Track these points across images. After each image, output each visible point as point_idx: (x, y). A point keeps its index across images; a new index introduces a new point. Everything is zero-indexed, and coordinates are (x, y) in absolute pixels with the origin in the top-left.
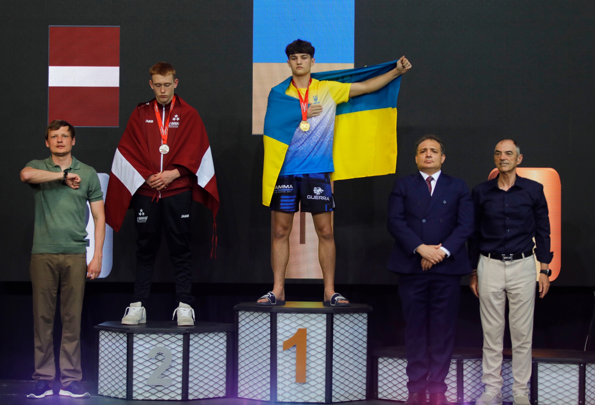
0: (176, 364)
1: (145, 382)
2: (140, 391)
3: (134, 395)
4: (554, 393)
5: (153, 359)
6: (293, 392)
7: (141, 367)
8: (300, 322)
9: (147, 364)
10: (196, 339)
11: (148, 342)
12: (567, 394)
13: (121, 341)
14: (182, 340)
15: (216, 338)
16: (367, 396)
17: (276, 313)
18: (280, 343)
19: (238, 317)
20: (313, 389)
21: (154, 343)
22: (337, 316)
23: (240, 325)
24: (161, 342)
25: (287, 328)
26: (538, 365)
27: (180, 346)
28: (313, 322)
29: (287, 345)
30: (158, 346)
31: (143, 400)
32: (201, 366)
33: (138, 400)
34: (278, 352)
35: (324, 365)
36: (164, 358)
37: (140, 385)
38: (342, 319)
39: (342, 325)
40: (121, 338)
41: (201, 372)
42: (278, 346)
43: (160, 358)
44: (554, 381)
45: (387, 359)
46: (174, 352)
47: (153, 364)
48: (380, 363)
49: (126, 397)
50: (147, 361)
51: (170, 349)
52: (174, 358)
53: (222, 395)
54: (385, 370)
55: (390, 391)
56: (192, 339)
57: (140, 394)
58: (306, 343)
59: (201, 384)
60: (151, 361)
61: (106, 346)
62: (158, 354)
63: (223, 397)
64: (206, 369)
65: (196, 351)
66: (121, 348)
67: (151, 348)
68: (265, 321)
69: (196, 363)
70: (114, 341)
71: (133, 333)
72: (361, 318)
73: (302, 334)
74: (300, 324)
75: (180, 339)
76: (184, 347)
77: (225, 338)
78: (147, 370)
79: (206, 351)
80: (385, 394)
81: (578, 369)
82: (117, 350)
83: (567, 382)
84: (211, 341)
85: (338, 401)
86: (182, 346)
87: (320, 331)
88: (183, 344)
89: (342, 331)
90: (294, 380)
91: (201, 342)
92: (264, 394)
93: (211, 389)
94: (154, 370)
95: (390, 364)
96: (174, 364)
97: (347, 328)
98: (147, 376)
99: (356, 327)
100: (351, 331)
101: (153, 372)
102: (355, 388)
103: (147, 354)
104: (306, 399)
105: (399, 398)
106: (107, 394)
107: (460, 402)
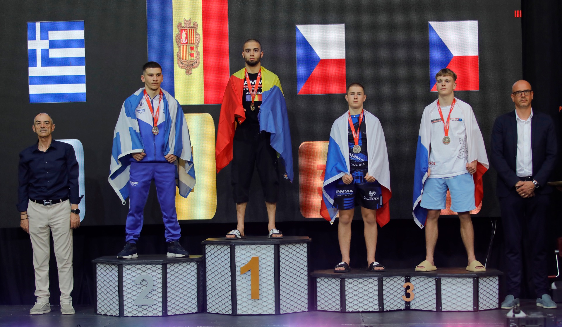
0: (157, 288)
1: (133, 303)
2: (130, 310)
3: (125, 313)
4: (454, 301)
5: (139, 284)
6: (250, 307)
7: (129, 291)
8: (253, 252)
9: (134, 288)
10: (172, 268)
11: (134, 271)
12: (464, 301)
13: (113, 271)
14: (161, 268)
15: (189, 267)
16: (308, 308)
17: (234, 245)
18: (238, 269)
19: (205, 249)
20: (265, 304)
21: (139, 272)
22: (282, 246)
23: (207, 256)
24: (144, 271)
25: (244, 257)
26: (442, 280)
27: (160, 273)
28: (264, 252)
29: (244, 271)
30: (142, 274)
31: (132, 317)
32: (177, 289)
33: (128, 317)
34: (236, 276)
35: (273, 285)
36: (147, 283)
37: (130, 305)
38: (287, 249)
39: (287, 253)
40: (113, 269)
41: (177, 294)
42: (236, 271)
43: (144, 283)
44: (454, 292)
45: (324, 279)
46: (155, 278)
47: (139, 288)
48: (318, 282)
49: (119, 314)
50: (134, 286)
51: (152, 276)
52: (155, 283)
53: (194, 311)
54: (323, 287)
55: (326, 304)
56: (169, 268)
57: (129, 312)
58: (258, 268)
59: (177, 303)
60: (137, 286)
61: (102, 276)
62: (142, 280)
63: (196, 313)
64: (181, 291)
65: (173, 277)
66: (114, 276)
67: (137, 276)
68: (226, 252)
69: (173, 287)
70: (108, 271)
71: (122, 265)
72: (302, 248)
73: (255, 261)
76: (162, 275)
77: (196, 266)
78: (134, 293)
79: (181, 277)
80: (323, 306)
81: (472, 282)
82: (111, 279)
83: (464, 292)
84: (185, 269)
85: (285, 312)
87: (269, 259)
88: (162, 272)
89: (287, 258)
90: (250, 297)
91: (176, 270)
92: (227, 309)
93: (186, 307)
94: (140, 293)
95: (326, 282)
96: (155, 288)
97: (291, 255)
98: (134, 298)
99: (298, 255)
100: (295, 258)
101: (139, 294)
102: (299, 302)
103: (133, 281)
104: (260, 312)
105: (334, 309)
106: (104, 313)
107: (381, 311)
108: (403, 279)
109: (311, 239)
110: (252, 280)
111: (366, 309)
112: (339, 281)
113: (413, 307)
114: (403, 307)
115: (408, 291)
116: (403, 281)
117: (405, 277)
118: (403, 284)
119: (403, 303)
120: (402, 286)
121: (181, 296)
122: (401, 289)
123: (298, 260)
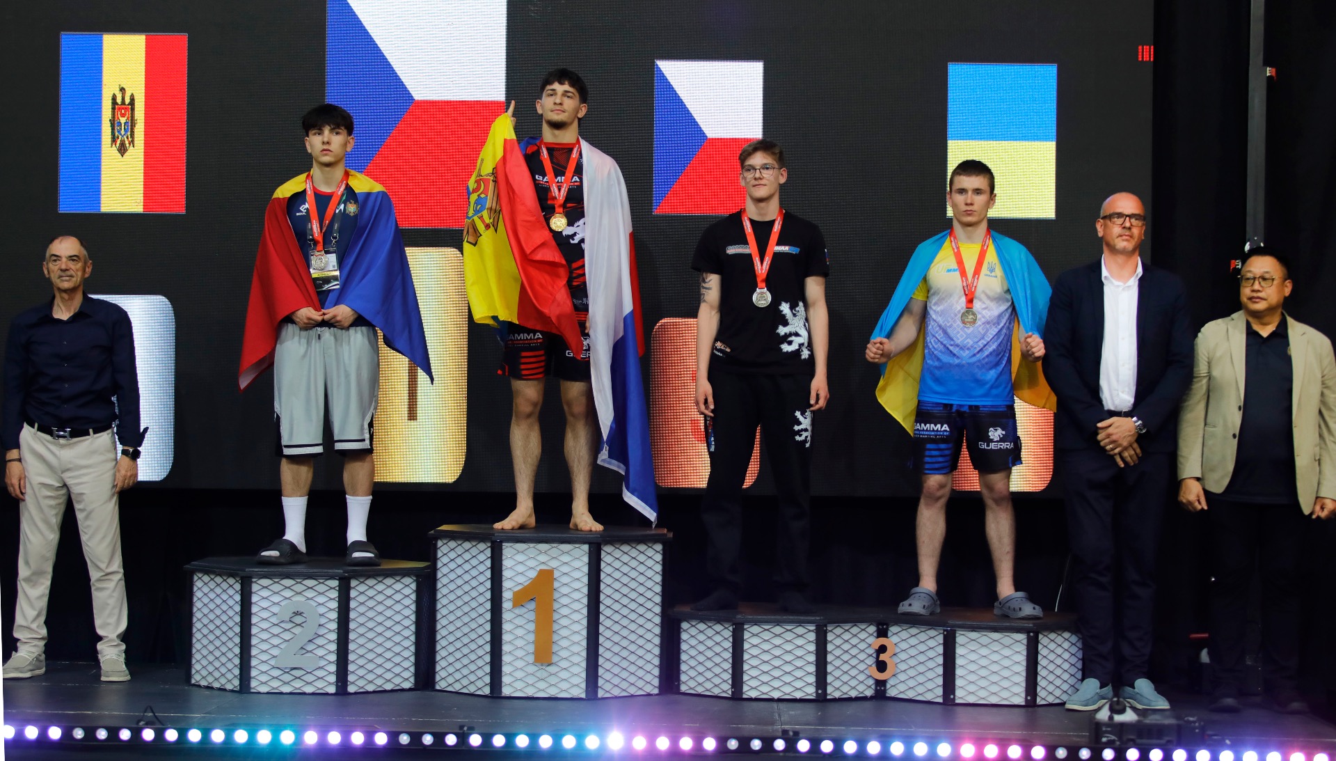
0: (326, 631)
1: (273, 662)
2: (264, 678)
3: (253, 684)
4: (983, 683)
5: (287, 622)
6: (531, 680)
7: (265, 636)
8: (543, 558)
9: (276, 630)
10: (362, 588)
11: (277, 593)
12: (1005, 684)
13: (231, 592)
14: (337, 588)
15: (398, 586)
16: (661, 687)
17: (501, 542)
18: (507, 595)
19: (435, 549)
20: (564, 675)
21: (288, 593)
22: (608, 548)
23: (439, 564)
24: (300, 593)
25: (520, 568)
26: (957, 635)
27: (334, 599)
28: (566, 558)
29: (519, 601)
30: (294, 599)
31: (268, 693)
32: (371, 635)
33: (259, 693)
34: (504, 610)
35: (585, 633)
36: (304, 620)
37: (264, 668)
38: (617, 553)
39: (617, 564)
40: (231, 586)
41: (370, 645)
42: (504, 600)
43: (298, 620)
44: (984, 662)
45: (696, 624)
46: (322, 610)
47: (286, 630)
48: (684, 631)
49: (239, 687)
50: (275, 625)
51: (315, 604)
52: (323, 621)
53: (407, 685)
54: (693, 642)
55: (701, 679)
56: (354, 588)
57: (262, 683)
58: (551, 594)
59: (370, 666)
60: (282, 625)
61: (206, 600)
62: (294, 613)
63: (410, 689)
64: (380, 640)
65: (362, 609)
66: (231, 602)
67: (282, 604)
68: (482, 557)
69: (361, 630)
70: (218, 590)
71: (251, 577)
72: (650, 552)
73: (545, 579)
74: (543, 561)
75: (334, 588)
76: (339, 602)
77: (414, 586)
78: (276, 641)
79: (380, 608)
80: (692, 684)
81: (1025, 642)
82: (224, 607)
83: (1006, 663)
84: (389, 592)
85: (608, 695)
86: (337, 599)
87: (577, 574)
88: (339, 597)
89: (617, 575)
90: (531, 659)
91: (371, 593)
92: (480, 684)
93: (388, 676)
94: (288, 641)
95: (701, 632)
96: (322, 631)
97: (625, 569)
98: (275, 652)
99: (642, 568)
100: (633, 574)
101: (286, 644)
102: (640, 673)
103: (275, 614)
104: (553, 692)
105: (716, 691)
106: (206, 684)
107: (822, 699)
108: (872, 629)
109: (671, 535)
110: (537, 622)
111: (788, 694)
112: (731, 628)
113: (892, 692)
114: (869, 693)
115: (882, 657)
116: (872, 635)
117: (877, 626)
118: (871, 640)
119: (871, 682)
120: (870, 645)
121: (379, 650)
122: (867, 651)
123: (641, 579)
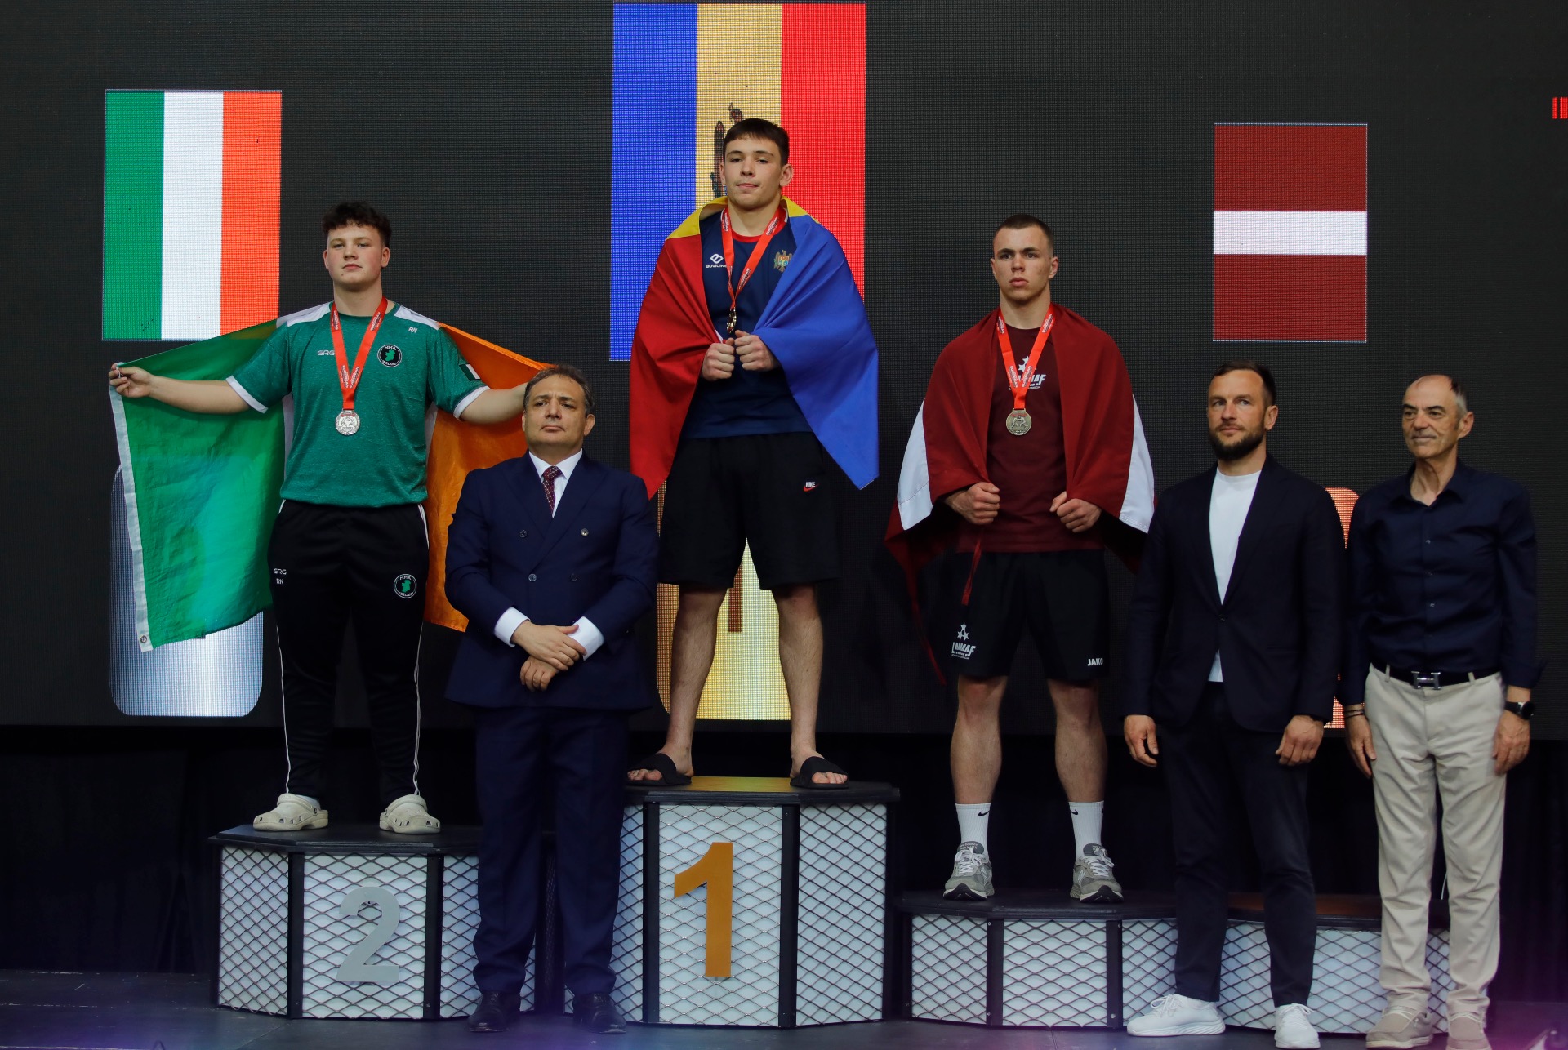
0: (409, 930)
1: (334, 975)
2: (321, 997)
3: (307, 1005)
4: (1347, 1004)
5: (353, 917)
6: (700, 1000)
7: (322, 937)
8: (717, 826)
9: (339, 929)
10: (460, 868)
11: (340, 876)
13: (275, 874)
14: (425, 869)
16: (885, 1010)
17: (658, 804)
18: (666, 879)
20: (748, 993)
21: (355, 877)
22: (809, 813)
24: (373, 876)
25: (685, 841)
27: (420, 885)
28: (749, 827)
29: (684, 886)
30: (364, 884)
31: (327, 1018)
33: (315, 1018)
34: (661, 901)
35: (777, 933)
36: (378, 914)
37: (322, 982)
38: (823, 820)
39: (823, 835)
40: (275, 866)
42: (662, 886)
43: (370, 914)
44: (1348, 973)
45: (935, 920)
46: (403, 900)
47: (352, 928)
48: (918, 929)
49: (286, 1010)
50: (337, 921)
51: (393, 892)
52: (405, 915)
54: (930, 946)
55: (942, 999)
56: (449, 869)
57: (319, 1004)
58: (730, 879)
60: (347, 921)
61: (239, 886)
62: (364, 904)
65: (460, 899)
67: (347, 891)
68: (630, 825)
69: (459, 929)
70: (257, 872)
71: (303, 854)
72: (869, 818)
73: (721, 854)
74: (717, 831)
75: (420, 869)
76: (429, 889)
78: (338, 944)
80: (929, 1005)
82: (266, 896)
85: (810, 1022)
86: (425, 885)
87: (766, 850)
88: (428, 881)
89: (822, 850)
90: (701, 970)
92: (628, 1005)
94: (356, 944)
95: (941, 931)
96: (404, 930)
97: (834, 842)
98: (337, 960)
99: (857, 841)
100: (846, 849)
101: (352, 948)
102: (856, 991)
103: (337, 906)
104: (732, 1018)
105: (964, 1016)
106: (239, 1005)
107: (1115, 1027)
109: (897, 792)
110: (709, 917)
111: (1068, 1020)
112: (985, 926)
123: (857, 856)
